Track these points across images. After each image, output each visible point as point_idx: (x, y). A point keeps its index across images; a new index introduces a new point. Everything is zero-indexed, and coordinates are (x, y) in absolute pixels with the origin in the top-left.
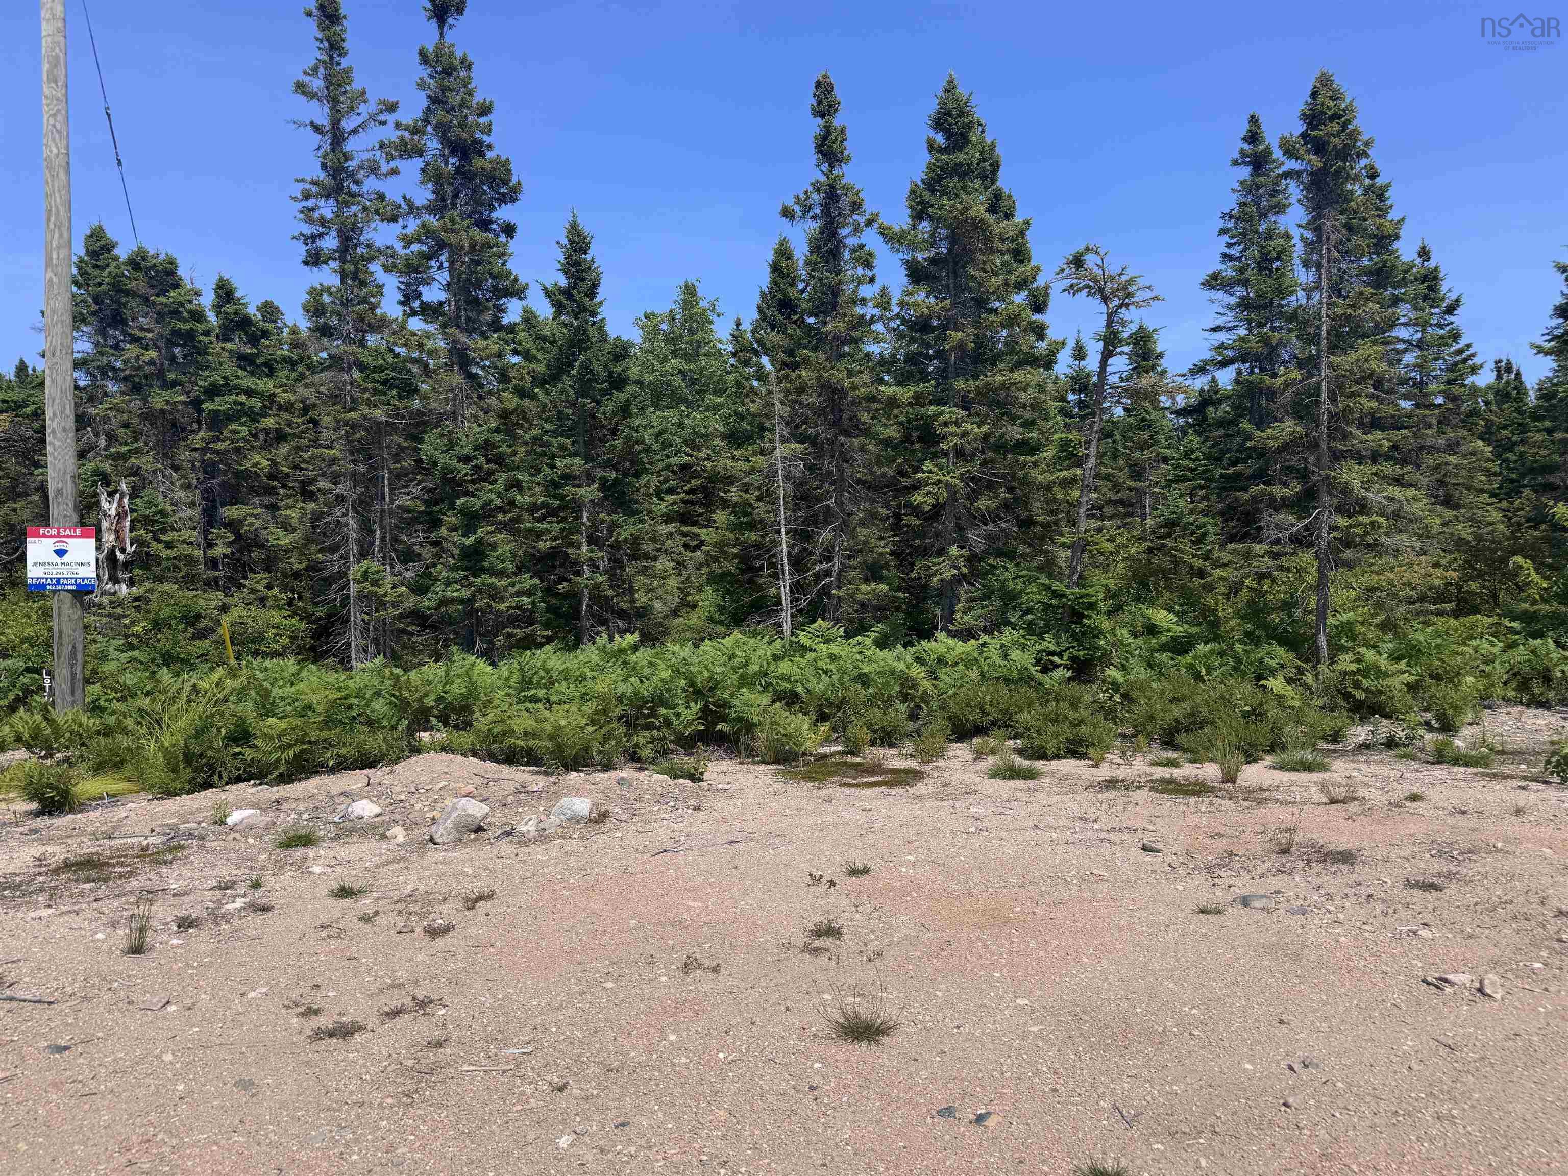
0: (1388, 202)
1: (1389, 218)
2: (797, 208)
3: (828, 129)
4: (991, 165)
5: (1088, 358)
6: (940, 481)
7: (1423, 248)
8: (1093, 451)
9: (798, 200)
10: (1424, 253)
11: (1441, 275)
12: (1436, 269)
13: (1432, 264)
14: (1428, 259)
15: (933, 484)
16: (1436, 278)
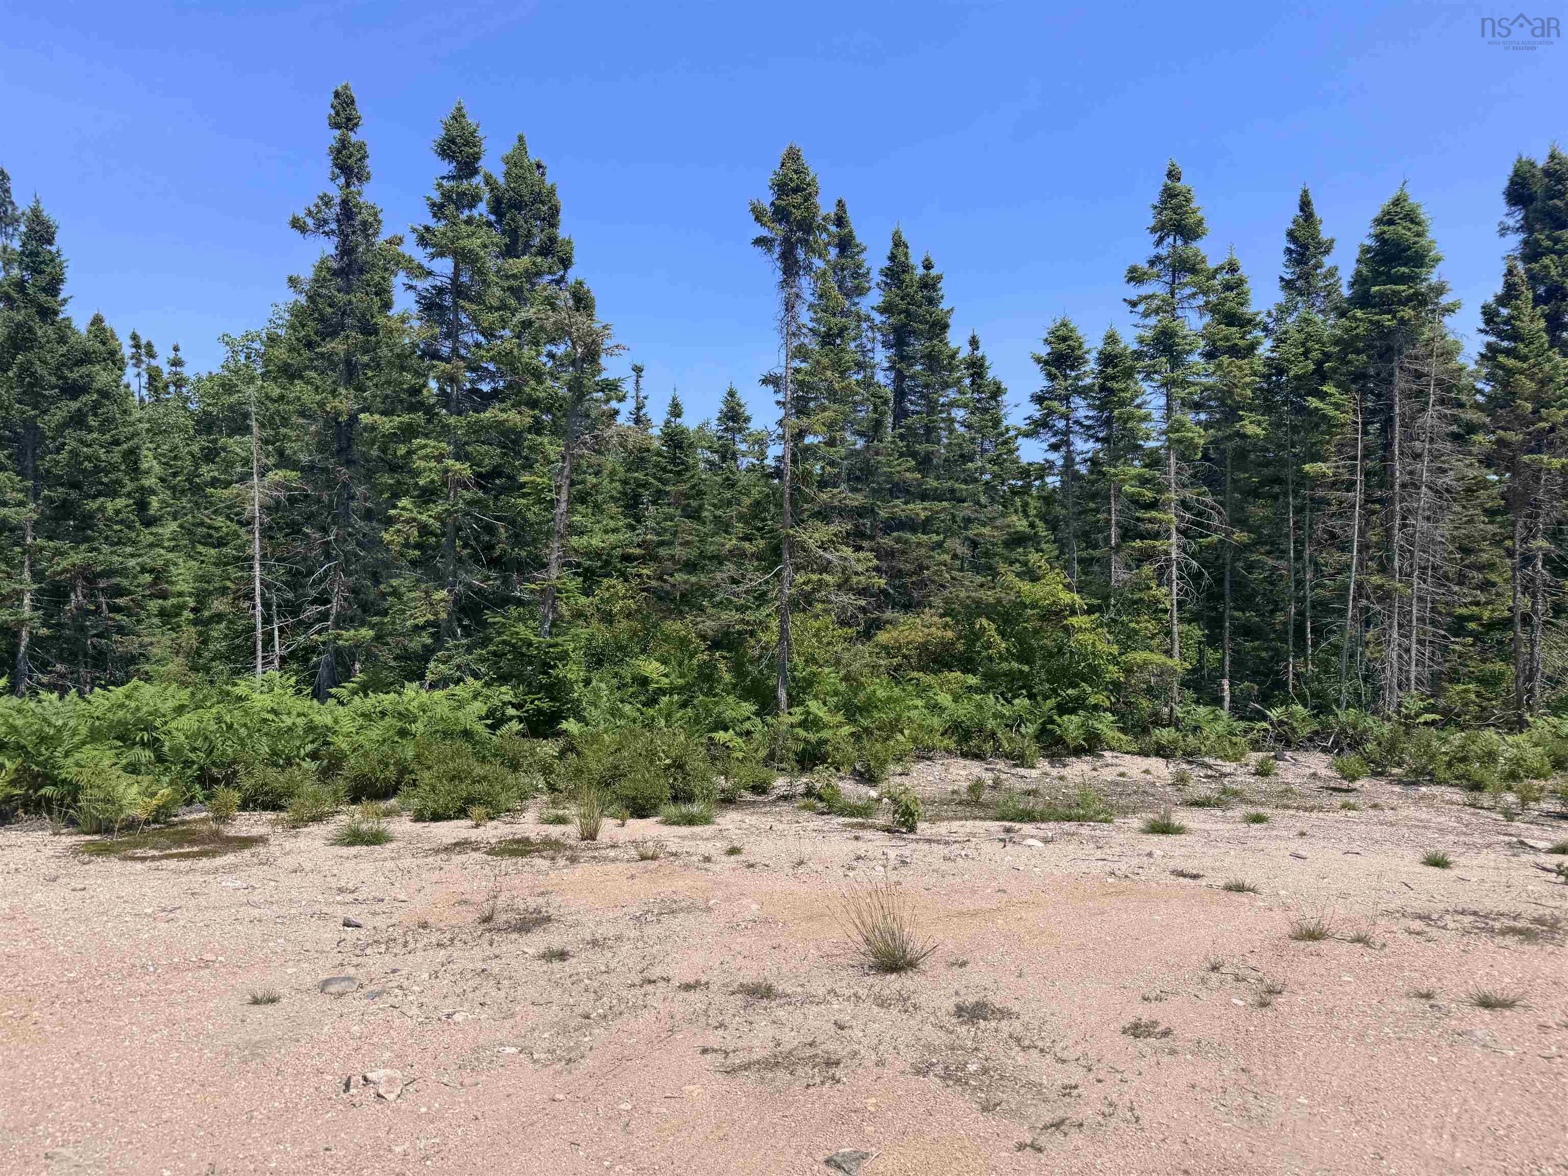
0: (940, 293)
1: (941, 307)
2: (310, 222)
3: (344, 144)
4: (550, 208)
5: (683, 416)
6: (414, 520)
7: (973, 337)
8: (564, 496)
9: (310, 213)
10: (974, 343)
11: (987, 364)
12: (983, 358)
13: (979, 353)
14: (977, 348)
15: (403, 521)
16: (982, 366)
